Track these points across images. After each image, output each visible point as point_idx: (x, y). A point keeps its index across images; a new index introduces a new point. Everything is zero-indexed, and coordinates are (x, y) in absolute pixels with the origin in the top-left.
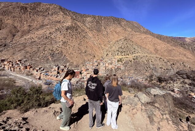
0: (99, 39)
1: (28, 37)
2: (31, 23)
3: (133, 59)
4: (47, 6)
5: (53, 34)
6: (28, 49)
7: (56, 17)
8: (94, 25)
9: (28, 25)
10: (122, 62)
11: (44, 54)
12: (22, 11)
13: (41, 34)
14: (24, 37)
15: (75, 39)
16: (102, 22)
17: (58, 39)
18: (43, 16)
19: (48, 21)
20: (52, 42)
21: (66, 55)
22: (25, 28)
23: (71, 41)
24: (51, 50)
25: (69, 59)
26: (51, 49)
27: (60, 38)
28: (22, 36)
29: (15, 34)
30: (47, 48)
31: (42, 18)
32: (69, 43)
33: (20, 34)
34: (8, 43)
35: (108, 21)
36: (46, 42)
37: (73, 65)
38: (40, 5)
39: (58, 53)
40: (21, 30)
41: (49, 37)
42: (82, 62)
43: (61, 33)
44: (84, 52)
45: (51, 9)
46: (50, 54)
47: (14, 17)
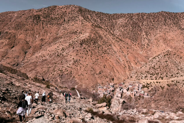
0: (128, 54)
1: (40, 54)
2: (43, 35)
3: (168, 85)
4: (63, 10)
5: (66, 51)
6: (39, 69)
7: (73, 25)
8: (128, 30)
9: (41, 38)
10: (148, 89)
11: (53, 74)
12: (35, 21)
13: (53, 50)
14: (36, 55)
15: (90, 56)
16: (142, 23)
17: (69, 57)
18: (58, 24)
19: (63, 30)
20: (63, 61)
21: (76, 77)
22: (37, 43)
23: (84, 58)
24: (60, 71)
25: (78, 81)
26: (60, 69)
27: (72, 56)
28: (34, 53)
29: (27, 51)
30: (57, 68)
31: (56, 28)
32: (81, 62)
33: (32, 50)
34: (20, 62)
35: (154, 21)
36: (57, 60)
37: (81, 88)
38: (54, 9)
39: (67, 74)
40: (33, 46)
41: (61, 54)
42: (92, 85)
43: (74, 49)
44: (98, 72)
45: (67, 14)
46: (58, 75)
47: (26, 30)
